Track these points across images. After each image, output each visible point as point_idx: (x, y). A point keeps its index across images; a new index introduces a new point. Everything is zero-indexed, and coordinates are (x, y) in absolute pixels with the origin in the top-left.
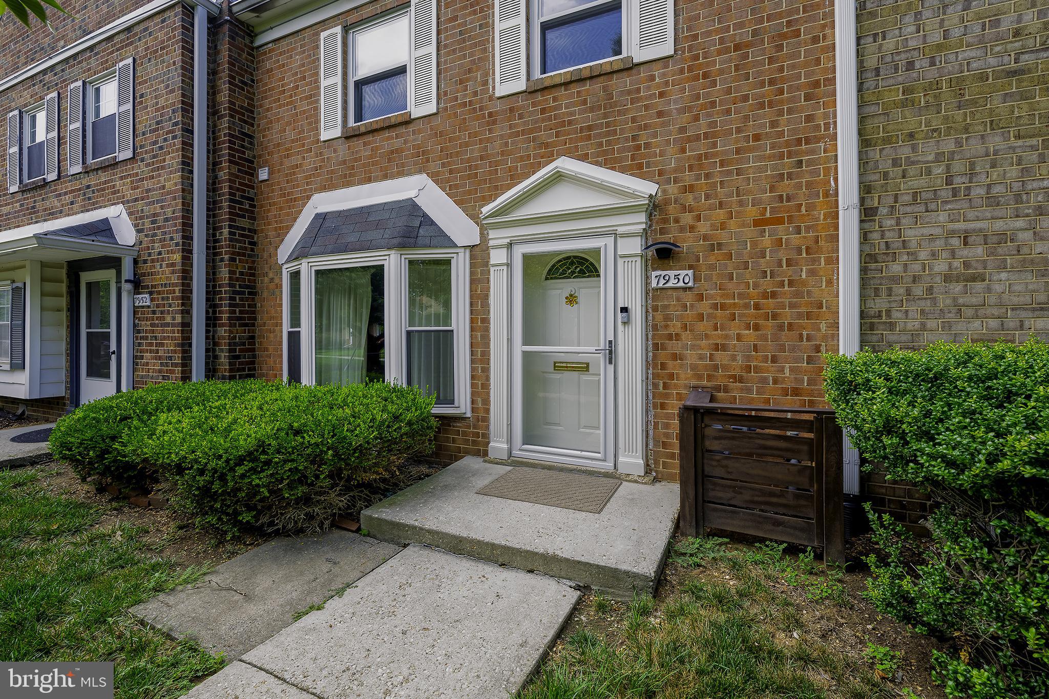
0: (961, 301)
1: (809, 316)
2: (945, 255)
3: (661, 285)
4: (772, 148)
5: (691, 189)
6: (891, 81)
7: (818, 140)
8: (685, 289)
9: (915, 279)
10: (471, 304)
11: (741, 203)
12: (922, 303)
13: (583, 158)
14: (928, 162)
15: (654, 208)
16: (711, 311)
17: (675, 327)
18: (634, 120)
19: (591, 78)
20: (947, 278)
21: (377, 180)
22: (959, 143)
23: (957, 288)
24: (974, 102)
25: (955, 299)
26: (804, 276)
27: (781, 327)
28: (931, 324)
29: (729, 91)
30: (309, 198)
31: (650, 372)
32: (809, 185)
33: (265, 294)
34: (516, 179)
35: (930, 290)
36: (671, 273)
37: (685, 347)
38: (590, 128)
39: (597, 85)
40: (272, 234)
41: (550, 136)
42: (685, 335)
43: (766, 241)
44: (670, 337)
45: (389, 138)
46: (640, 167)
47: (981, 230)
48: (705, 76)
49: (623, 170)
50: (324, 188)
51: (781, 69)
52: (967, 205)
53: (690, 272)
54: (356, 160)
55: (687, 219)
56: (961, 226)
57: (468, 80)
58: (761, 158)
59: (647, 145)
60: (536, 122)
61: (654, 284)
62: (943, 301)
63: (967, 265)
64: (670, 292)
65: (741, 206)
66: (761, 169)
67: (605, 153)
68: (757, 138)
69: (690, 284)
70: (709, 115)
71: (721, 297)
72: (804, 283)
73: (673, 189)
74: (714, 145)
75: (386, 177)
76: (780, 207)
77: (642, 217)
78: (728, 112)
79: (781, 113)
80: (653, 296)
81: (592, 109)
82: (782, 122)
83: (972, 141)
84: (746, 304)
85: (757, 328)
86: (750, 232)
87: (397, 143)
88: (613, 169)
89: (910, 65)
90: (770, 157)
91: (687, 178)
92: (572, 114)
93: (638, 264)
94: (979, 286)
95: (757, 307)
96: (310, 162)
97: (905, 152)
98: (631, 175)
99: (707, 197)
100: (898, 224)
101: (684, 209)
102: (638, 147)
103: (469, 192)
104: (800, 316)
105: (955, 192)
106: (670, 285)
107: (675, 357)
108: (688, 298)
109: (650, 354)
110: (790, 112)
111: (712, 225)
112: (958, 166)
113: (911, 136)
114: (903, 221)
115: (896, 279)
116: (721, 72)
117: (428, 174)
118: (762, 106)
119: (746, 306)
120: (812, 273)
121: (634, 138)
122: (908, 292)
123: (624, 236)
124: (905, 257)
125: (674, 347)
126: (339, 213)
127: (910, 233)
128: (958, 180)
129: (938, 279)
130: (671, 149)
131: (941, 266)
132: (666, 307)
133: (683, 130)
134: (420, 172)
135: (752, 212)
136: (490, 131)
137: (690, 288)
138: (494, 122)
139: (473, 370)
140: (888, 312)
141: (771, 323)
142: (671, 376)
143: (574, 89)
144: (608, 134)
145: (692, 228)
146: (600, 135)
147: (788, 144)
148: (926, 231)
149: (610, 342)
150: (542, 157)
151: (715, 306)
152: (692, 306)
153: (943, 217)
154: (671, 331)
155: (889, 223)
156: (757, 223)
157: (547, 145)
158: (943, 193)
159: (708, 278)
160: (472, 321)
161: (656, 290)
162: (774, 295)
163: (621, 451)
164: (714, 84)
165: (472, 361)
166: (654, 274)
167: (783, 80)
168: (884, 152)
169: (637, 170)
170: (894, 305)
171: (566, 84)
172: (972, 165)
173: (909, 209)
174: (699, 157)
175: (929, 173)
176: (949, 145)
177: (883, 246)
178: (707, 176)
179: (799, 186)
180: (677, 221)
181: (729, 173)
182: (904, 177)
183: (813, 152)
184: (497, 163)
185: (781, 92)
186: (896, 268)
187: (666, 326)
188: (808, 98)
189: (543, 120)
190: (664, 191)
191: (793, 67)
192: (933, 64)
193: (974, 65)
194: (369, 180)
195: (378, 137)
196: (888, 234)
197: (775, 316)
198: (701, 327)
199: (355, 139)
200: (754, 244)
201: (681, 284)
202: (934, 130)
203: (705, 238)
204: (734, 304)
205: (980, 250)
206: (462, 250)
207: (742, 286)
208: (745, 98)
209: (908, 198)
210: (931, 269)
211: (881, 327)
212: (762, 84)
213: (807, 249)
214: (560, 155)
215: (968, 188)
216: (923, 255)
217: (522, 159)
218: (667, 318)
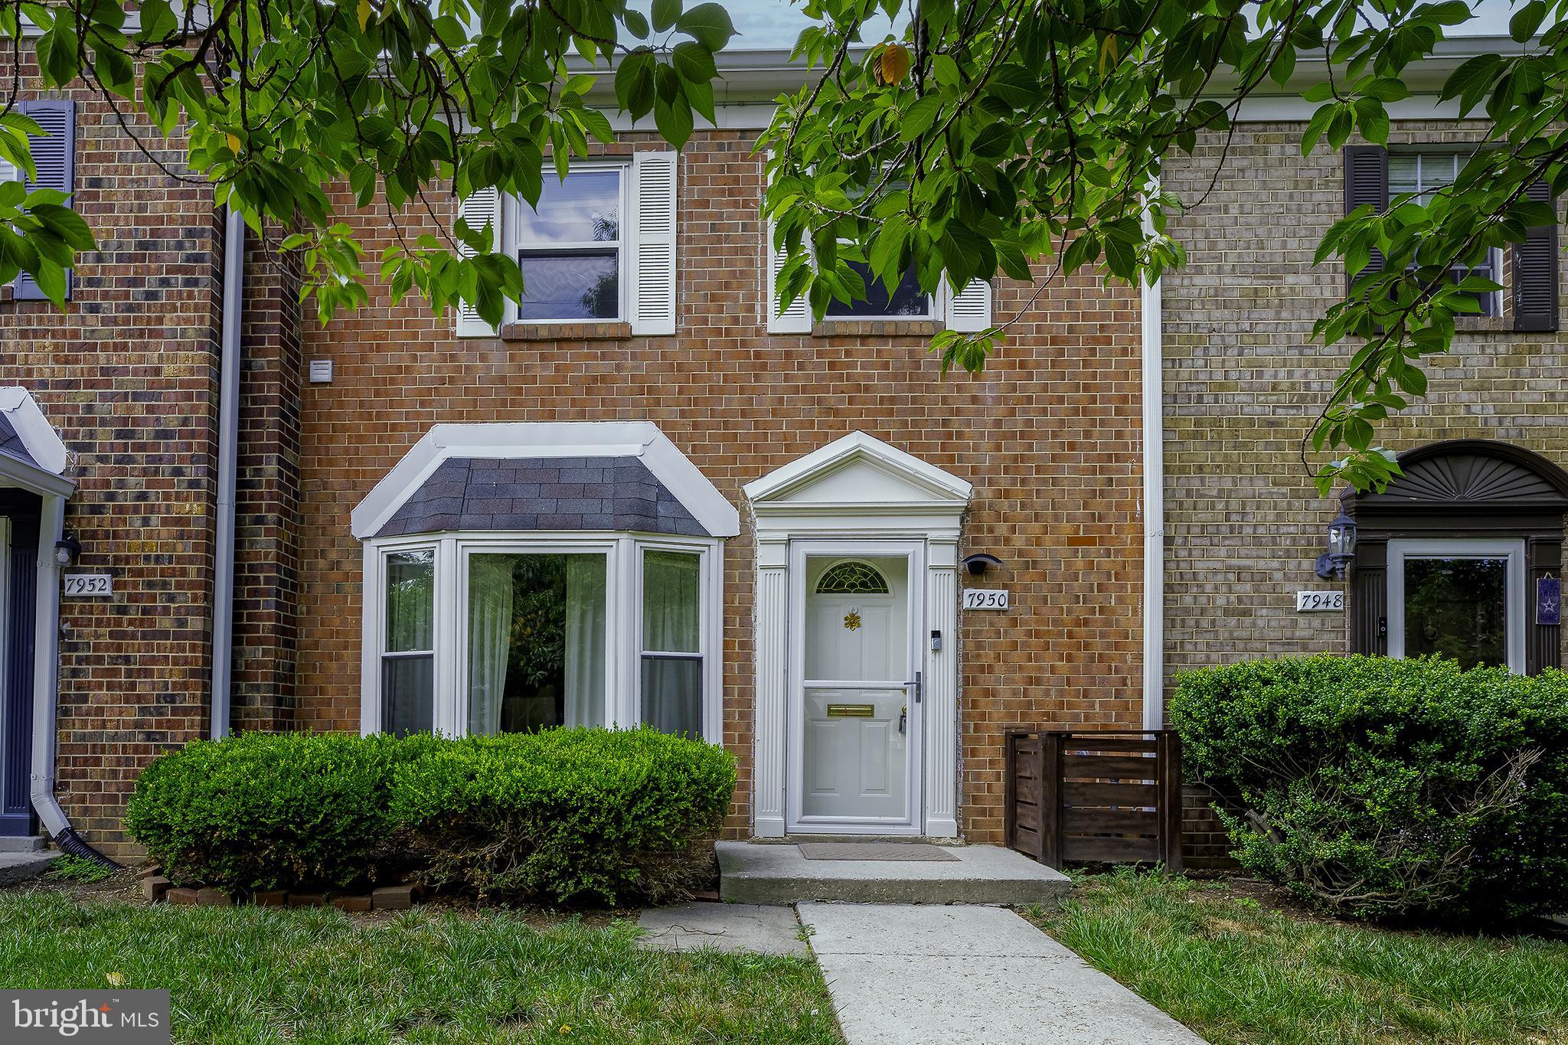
0: (1235, 634)
1: (1117, 647)
2: (1224, 589)
3: (974, 606)
4: (1086, 461)
5: (1007, 494)
6: (1186, 411)
7: (1126, 458)
8: (998, 611)
9: (1203, 612)
10: (725, 622)
11: (1056, 518)
12: (1207, 635)
13: (884, 437)
14: (1212, 497)
15: (969, 514)
16: (1025, 639)
17: (987, 657)
18: (945, 400)
19: (895, 337)
20: (1227, 612)
21: (564, 417)
22: (1235, 483)
23: (1232, 621)
24: (1244, 445)
25: (1231, 632)
26: (1113, 604)
27: (1092, 659)
28: (1214, 656)
29: (1045, 388)
30: (425, 428)
31: (960, 711)
32: (1118, 506)
33: (319, 589)
34: (793, 450)
35: (1213, 622)
36: (987, 592)
37: (998, 681)
38: (892, 400)
39: (903, 348)
40: (336, 481)
41: (841, 401)
42: (999, 667)
43: (1079, 562)
44: (982, 669)
45: (587, 357)
46: (951, 459)
47: (1249, 568)
48: (1023, 365)
49: (931, 460)
50: (457, 417)
51: (1094, 376)
52: (1239, 543)
53: (1006, 592)
54: (525, 380)
55: (1002, 529)
56: (1235, 562)
57: (725, 298)
58: (1075, 470)
59: (960, 435)
60: (821, 378)
61: (966, 605)
62: (1223, 634)
63: (1240, 600)
64: (983, 615)
65: (1056, 521)
66: (1075, 482)
67: (910, 435)
68: (1072, 446)
69: (1006, 606)
70: (1025, 412)
71: (1036, 623)
72: (1113, 611)
73: (987, 492)
74: (1030, 447)
75: (582, 416)
76: (1092, 526)
77: (955, 522)
78: (1044, 411)
79: (1093, 423)
80: (966, 617)
81: (895, 377)
82: (1095, 434)
83: (1244, 482)
84: (1059, 631)
85: (1070, 658)
86: (1064, 550)
87: (603, 367)
88: (920, 457)
89: (1200, 399)
90: (1085, 471)
91: (1002, 481)
92: (870, 377)
93: (951, 579)
94: (1247, 620)
95: (1070, 635)
96: (427, 367)
97: (1195, 485)
98: (940, 467)
99: (1023, 506)
100: (1190, 555)
101: (998, 517)
102: (949, 435)
103: (724, 460)
104: (1109, 646)
105: (1232, 529)
106: (984, 606)
107: (987, 693)
108: (1002, 622)
109: (961, 690)
110: (1103, 423)
111: (1027, 539)
112: (1234, 505)
113: (1200, 468)
114: (1194, 553)
115: (1187, 611)
116: (1038, 364)
117: (657, 424)
118: (1076, 412)
119: (1060, 634)
120: (1120, 600)
121: (945, 423)
122: (1197, 622)
123: (935, 542)
124: (1195, 589)
125: (987, 680)
126: (499, 463)
127: (1199, 565)
128: (1234, 517)
129: (1219, 612)
130: (986, 443)
131: (1221, 601)
132: (978, 633)
133: (998, 423)
134: (643, 417)
135: (1066, 528)
136: (757, 378)
137: (1004, 611)
138: (764, 367)
139: (726, 715)
140: (1182, 643)
141: (1083, 653)
142: (983, 716)
143: (874, 346)
144: (914, 412)
145: (1007, 541)
146: (904, 412)
147: (1100, 458)
148: (1211, 565)
149: (918, 674)
150: (830, 427)
151: (1029, 633)
152: (1006, 632)
153: (1223, 552)
154: (984, 662)
155: (1183, 553)
156: (1072, 541)
157: (837, 413)
158: (1223, 529)
159: (1023, 601)
160: (726, 645)
161: (967, 611)
162: (1086, 623)
163: (928, 812)
164: (1030, 376)
165: (726, 704)
166: (967, 592)
167: (1097, 388)
168: (1180, 481)
169: (948, 463)
170: (1186, 636)
171: (864, 338)
172: (1244, 504)
173: (1198, 541)
174: (1015, 459)
175: (1213, 508)
176: (1228, 484)
177: (1178, 577)
178: (1023, 482)
179: (1109, 506)
180: (991, 530)
181: (1045, 481)
182: (1195, 509)
183: (1121, 471)
184: (767, 425)
185: (1094, 400)
186: (1188, 600)
187: (978, 656)
188: (1118, 412)
189: (832, 378)
190: (978, 493)
191: (1105, 376)
192: (1216, 401)
193: (1246, 410)
194: (551, 417)
195: (569, 352)
196: (1182, 565)
197: (1087, 646)
198: (1017, 657)
199: (525, 346)
200: (1068, 565)
201: (996, 606)
202: (1218, 466)
203: (1021, 553)
204: (1049, 631)
205: (1248, 587)
206: (715, 542)
207: (1057, 612)
208: (1061, 400)
209: (1196, 530)
210: (1214, 602)
211: (1177, 659)
212: (1077, 388)
213: (1116, 573)
214: (854, 427)
215: (1241, 526)
216: (1209, 588)
217: (801, 425)
218: (979, 646)
